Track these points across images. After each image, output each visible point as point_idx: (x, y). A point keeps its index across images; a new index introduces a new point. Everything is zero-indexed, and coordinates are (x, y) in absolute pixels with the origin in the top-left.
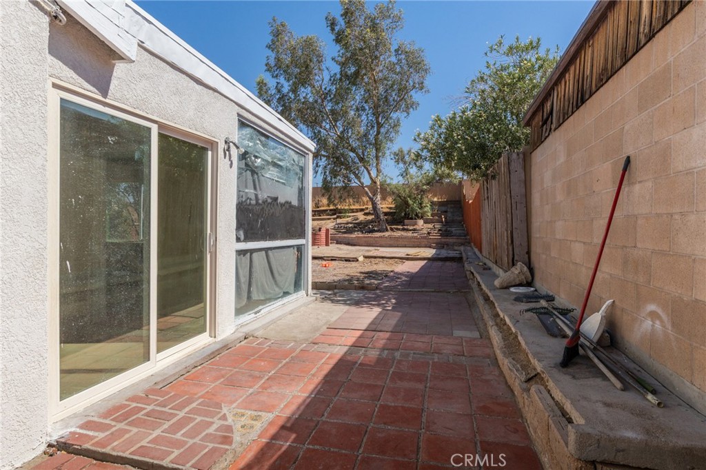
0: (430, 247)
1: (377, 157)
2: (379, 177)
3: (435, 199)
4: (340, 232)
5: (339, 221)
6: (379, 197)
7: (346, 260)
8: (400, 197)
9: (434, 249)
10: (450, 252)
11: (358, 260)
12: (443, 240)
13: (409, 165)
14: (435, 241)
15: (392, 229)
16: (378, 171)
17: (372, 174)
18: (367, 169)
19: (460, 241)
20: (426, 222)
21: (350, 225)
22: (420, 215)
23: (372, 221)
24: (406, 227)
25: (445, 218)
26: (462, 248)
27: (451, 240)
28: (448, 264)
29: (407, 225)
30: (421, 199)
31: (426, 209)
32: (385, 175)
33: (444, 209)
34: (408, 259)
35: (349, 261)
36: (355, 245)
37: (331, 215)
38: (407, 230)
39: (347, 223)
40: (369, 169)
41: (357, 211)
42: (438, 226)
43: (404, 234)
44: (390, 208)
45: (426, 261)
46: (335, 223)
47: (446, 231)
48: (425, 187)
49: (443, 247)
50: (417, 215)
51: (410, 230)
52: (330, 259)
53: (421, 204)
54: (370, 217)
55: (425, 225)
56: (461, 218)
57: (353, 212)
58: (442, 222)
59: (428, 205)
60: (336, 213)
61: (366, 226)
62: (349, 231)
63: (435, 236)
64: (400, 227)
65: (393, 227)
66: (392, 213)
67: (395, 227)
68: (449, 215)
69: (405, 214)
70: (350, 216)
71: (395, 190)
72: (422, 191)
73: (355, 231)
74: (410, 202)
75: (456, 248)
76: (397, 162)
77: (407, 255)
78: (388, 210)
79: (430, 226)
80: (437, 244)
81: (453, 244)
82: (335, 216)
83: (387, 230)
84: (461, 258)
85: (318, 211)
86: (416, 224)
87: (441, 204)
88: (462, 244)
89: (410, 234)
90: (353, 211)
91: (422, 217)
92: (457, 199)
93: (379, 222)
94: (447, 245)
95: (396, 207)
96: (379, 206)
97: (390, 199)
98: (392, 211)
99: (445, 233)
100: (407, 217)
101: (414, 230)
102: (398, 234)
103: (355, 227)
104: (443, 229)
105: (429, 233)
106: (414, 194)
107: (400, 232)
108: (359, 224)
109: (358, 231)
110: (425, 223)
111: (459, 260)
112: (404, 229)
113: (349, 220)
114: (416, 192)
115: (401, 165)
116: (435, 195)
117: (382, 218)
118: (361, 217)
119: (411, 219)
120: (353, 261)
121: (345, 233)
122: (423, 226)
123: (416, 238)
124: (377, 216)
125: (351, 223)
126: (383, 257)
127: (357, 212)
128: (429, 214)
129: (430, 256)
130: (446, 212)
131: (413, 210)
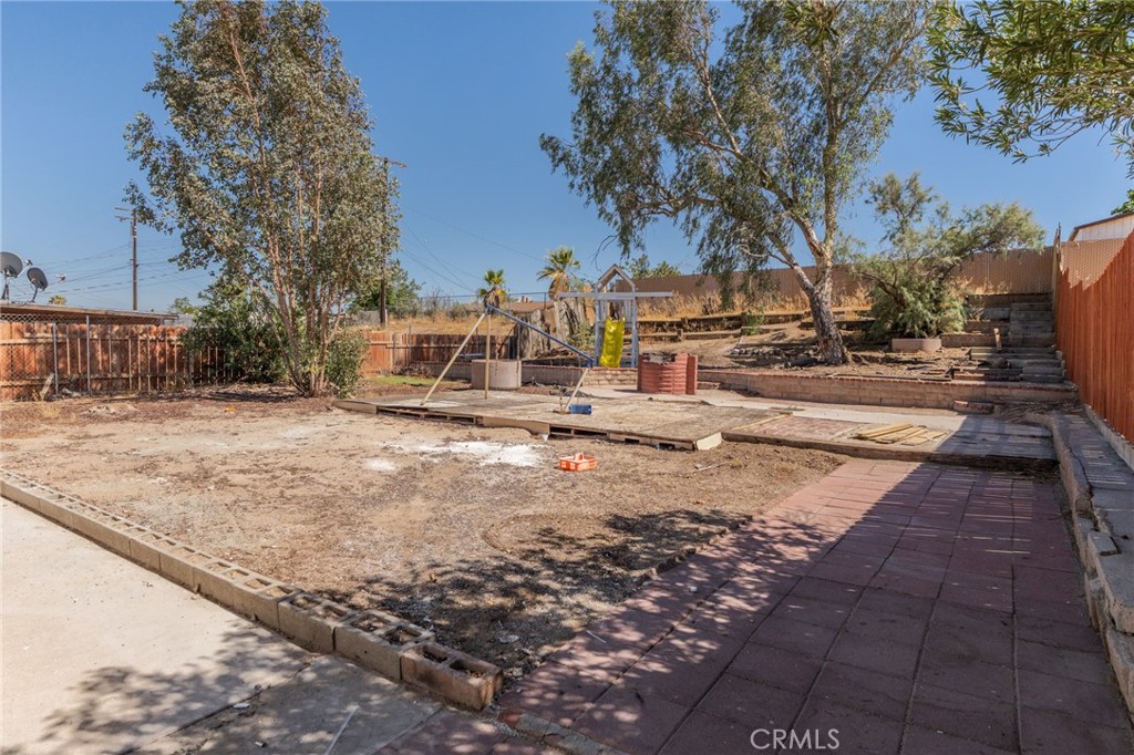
0: (951, 408)
1: (828, 196)
2: (831, 242)
3: (979, 292)
4: (743, 363)
5: (744, 340)
6: (828, 287)
7: (664, 446)
8: (881, 285)
9: (961, 413)
10: (1009, 429)
11: (694, 448)
12: (991, 391)
13: (910, 214)
14: (967, 392)
15: (857, 360)
16: (828, 227)
17: (814, 237)
18: (802, 225)
19: (1044, 395)
20: (949, 343)
21: (766, 349)
22: (933, 327)
23: (815, 342)
24: (893, 355)
25: (1004, 335)
26: (1053, 420)
27: (1015, 392)
28: (1000, 483)
29: (898, 351)
30: (937, 290)
31: (949, 314)
32: (846, 235)
33: (1000, 313)
34: (855, 452)
35: (673, 448)
36: (756, 394)
37: (729, 328)
38: (897, 362)
39: (761, 345)
40: (808, 223)
41: (787, 319)
42: (981, 354)
43: (886, 371)
44: (862, 313)
45: (915, 465)
46: (734, 345)
47: (1003, 365)
48: (948, 260)
49: (991, 411)
50: (925, 327)
51: (905, 363)
52: (623, 437)
53: (937, 302)
54: (812, 333)
55: (945, 351)
56: (1048, 335)
57: (779, 322)
58: (994, 345)
59: (957, 304)
60: (740, 323)
61: (803, 350)
62: (762, 361)
63: (970, 380)
64: (880, 355)
65: (859, 354)
66: (864, 322)
67: (867, 354)
68: (1014, 326)
69: (895, 326)
70: (767, 331)
71: (870, 271)
72: (942, 270)
73: (776, 362)
74: (909, 297)
75: (1031, 416)
76: (883, 209)
77: (860, 438)
78: (855, 318)
79: (960, 353)
80: (971, 400)
81: (1024, 405)
82: (739, 331)
83: (845, 361)
84: (1052, 466)
85: (704, 320)
86: (921, 348)
87: (992, 302)
88: (1053, 406)
89: (901, 372)
90: (774, 320)
91: (939, 332)
92: (1039, 289)
93: (826, 342)
94: (1005, 405)
95: (874, 308)
96: (829, 308)
97: (861, 293)
98: (864, 319)
99: (999, 372)
100: (900, 331)
101: (916, 362)
102: (870, 370)
103: (776, 353)
104: (996, 361)
105: (952, 371)
106: (920, 278)
107: (876, 366)
108: (785, 347)
109: (781, 362)
110: (946, 345)
111: (1046, 469)
112: (887, 361)
113: (766, 337)
114: (924, 274)
115: (892, 215)
116: (978, 283)
117: (833, 333)
118: (793, 332)
119: (911, 336)
120: (682, 449)
121: (753, 365)
122: (939, 352)
123: (913, 383)
124: (823, 330)
125: (768, 345)
126: (778, 442)
127: (787, 321)
128: (959, 325)
129: (931, 448)
130: (1007, 320)
131: (915, 316)
